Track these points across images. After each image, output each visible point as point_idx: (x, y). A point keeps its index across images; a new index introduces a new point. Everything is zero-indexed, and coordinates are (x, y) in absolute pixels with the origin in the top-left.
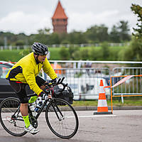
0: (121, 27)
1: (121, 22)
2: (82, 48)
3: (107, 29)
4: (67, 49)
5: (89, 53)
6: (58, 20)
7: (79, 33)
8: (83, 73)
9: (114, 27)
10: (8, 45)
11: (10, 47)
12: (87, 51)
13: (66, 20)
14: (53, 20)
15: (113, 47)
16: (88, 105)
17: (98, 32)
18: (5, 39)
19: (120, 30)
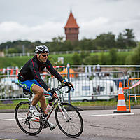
0: (127, 35)
1: (127, 30)
2: (92, 54)
3: (114, 36)
4: (79, 55)
5: (99, 58)
6: (70, 29)
7: (89, 40)
8: (94, 76)
9: (121, 34)
10: (26, 52)
11: (28, 54)
12: (97, 56)
13: (77, 29)
14: (66, 29)
15: (120, 52)
16: (105, 104)
17: (106, 39)
18: (23, 47)
19: (126, 37)
